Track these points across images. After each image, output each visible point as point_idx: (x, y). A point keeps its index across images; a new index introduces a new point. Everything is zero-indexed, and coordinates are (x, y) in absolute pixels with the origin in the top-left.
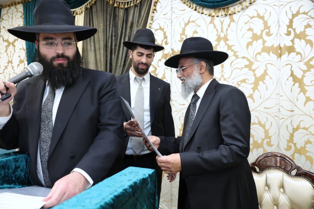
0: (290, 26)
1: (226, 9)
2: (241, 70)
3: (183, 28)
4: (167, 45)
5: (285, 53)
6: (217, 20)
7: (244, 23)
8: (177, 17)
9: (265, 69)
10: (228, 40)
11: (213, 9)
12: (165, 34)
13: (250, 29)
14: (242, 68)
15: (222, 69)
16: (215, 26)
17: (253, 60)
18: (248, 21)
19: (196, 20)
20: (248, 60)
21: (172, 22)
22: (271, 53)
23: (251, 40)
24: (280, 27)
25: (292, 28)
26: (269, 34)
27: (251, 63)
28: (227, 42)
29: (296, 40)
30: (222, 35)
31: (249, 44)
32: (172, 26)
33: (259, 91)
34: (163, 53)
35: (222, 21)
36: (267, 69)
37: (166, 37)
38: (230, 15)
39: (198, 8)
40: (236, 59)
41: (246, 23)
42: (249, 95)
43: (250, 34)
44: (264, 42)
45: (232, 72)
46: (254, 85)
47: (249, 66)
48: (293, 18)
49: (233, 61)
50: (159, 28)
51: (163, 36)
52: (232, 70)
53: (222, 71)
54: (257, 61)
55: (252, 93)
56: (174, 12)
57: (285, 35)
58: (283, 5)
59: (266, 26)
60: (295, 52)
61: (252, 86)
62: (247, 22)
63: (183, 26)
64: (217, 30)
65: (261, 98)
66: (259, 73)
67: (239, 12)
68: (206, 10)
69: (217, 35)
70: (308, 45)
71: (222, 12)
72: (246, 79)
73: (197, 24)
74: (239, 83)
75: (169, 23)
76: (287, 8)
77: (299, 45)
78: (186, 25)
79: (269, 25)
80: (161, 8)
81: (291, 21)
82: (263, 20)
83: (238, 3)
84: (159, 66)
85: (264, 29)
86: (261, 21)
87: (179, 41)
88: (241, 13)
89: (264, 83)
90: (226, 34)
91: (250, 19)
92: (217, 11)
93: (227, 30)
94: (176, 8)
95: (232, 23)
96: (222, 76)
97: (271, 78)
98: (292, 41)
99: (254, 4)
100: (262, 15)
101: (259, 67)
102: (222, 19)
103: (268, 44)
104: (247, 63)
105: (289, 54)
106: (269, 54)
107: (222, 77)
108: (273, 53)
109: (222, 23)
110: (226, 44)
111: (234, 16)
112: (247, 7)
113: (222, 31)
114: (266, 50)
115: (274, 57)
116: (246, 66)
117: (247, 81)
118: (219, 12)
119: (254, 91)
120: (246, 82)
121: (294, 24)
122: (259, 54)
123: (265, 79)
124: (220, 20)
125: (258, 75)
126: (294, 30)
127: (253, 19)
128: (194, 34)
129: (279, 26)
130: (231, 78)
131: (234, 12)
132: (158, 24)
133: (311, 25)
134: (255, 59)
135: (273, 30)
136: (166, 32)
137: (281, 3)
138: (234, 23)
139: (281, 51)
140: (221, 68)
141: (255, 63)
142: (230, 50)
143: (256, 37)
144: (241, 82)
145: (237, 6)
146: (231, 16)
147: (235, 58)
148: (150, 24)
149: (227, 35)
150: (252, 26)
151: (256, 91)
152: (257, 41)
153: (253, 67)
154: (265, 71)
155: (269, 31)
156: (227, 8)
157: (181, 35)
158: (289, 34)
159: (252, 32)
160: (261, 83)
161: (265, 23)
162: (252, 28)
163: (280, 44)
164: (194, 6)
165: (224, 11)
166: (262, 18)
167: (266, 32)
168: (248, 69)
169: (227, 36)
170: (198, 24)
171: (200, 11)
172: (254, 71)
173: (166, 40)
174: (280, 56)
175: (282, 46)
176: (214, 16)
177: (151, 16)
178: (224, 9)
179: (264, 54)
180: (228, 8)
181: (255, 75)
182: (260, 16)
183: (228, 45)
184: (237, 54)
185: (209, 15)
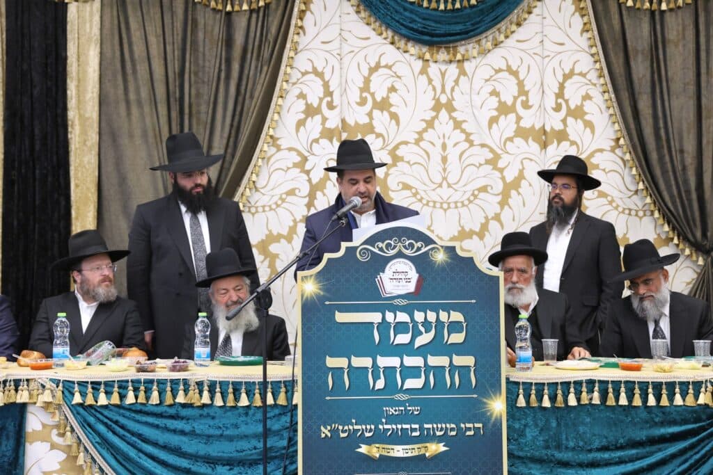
0: (560, 95)
1: (451, 49)
2: (478, 168)
3: (364, 77)
4: (331, 111)
5: (553, 142)
6: (434, 69)
7: (484, 81)
8: (353, 52)
9: (521, 168)
10: (455, 110)
11: (428, 47)
12: (326, 85)
13: (494, 93)
14: (481, 165)
15: (444, 165)
16: (430, 81)
17: (499, 152)
18: (491, 77)
19: (393, 65)
20: (492, 150)
21: (341, 59)
22: (530, 140)
23: (495, 113)
24: (545, 95)
25: (563, 98)
26: (526, 105)
27: (497, 157)
28: (454, 114)
29: (570, 120)
30: (443, 99)
31: (493, 121)
32: (341, 68)
33: (510, 208)
34: (324, 127)
35: (443, 71)
36: (523, 169)
37: (328, 93)
38: (459, 61)
39: (396, 38)
40: (469, 148)
41: (487, 81)
42: (493, 215)
43: (494, 102)
44: (519, 118)
45: (462, 172)
46: (503, 196)
47: (493, 162)
48: (565, 80)
49: (465, 151)
50: (311, 70)
51: (322, 89)
52: (463, 168)
53: (445, 170)
54: (507, 153)
55: (498, 211)
56: (346, 40)
57: (552, 111)
58: (549, 56)
59: (522, 91)
60: (568, 140)
61: (499, 198)
62: (488, 77)
63: (366, 73)
64: (434, 89)
65: (514, 220)
66: (510, 176)
67: (474, 57)
68: (414, 46)
69: (434, 99)
70: (588, 130)
71: (443, 55)
72: (487, 186)
73: (395, 73)
74: (476, 192)
75: (334, 61)
76: (555, 63)
77: (575, 128)
78: (373, 70)
79: (526, 89)
80: (315, 25)
81: (562, 87)
82: (517, 77)
83: (474, 41)
84: (313, 154)
85: (518, 96)
86: (514, 80)
87: (357, 103)
88: (478, 60)
89: (519, 194)
90: (450, 97)
91: (494, 73)
92: (435, 51)
93: (453, 90)
94: (350, 31)
95: (462, 77)
96: (445, 179)
97: (530, 185)
98: (564, 121)
99: (502, 45)
100: (514, 68)
101: (511, 164)
102: (443, 67)
103: (525, 124)
104: (491, 156)
105: (558, 144)
106: (527, 142)
107: (445, 182)
108: (534, 140)
109: (443, 75)
110: (451, 117)
111: (466, 64)
112: (489, 51)
113: (443, 91)
114: (522, 133)
115: (534, 147)
116: (488, 162)
117: (489, 188)
118: (438, 52)
119: (502, 208)
120: (488, 192)
121: (566, 91)
122: (510, 139)
123: (520, 187)
124: (440, 69)
125: (509, 179)
126: (567, 101)
127: (500, 75)
128: (391, 93)
129: (543, 92)
130: (461, 183)
131: (465, 58)
132: (309, 62)
133: (592, 95)
134: (503, 148)
135: (534, 99)
136: (328, 81)
137: (546, 53)
138: (466, 77)
139: (546, 138)
140: (441, 164)
141: (504, 156)
142: (459, 131)
143: (504, 109)
144: (479, 192)
145: (471, 45)
146: (461, 64)
147: (466, 145)
148: (291, 60)
149: (453, 99)
150: (499, 88)
151: (506, 207)
152: (506, 116)
153: (501, 164)
154: (521, 172)
155: (527, 101)
156: (453, 47)
157: (362, 90)
158: (558, 108)
159: (497, 99)
160: (513, 193)
161: (521, 84)
162: (498, 90)
163: (544, 126)
164: (390, 33)
165: (448, 53)
166: (515, 74)
167: (522, 101)
168: (491, 167)
169: (453, 102)
170: (398, 74)
171: (400, 46)
172: (501, 170)
173: (329, 99)
174: (544, 146)
175: (548, 129)
176: (428, 61)
177: (292, 40)
178: (447, 48)
179: (519, 141)
180: (455, 48)
181: (503, 178)
182: (512, 70)
183: (454, 119)
184: (472, 137)
185: (419, 58)
